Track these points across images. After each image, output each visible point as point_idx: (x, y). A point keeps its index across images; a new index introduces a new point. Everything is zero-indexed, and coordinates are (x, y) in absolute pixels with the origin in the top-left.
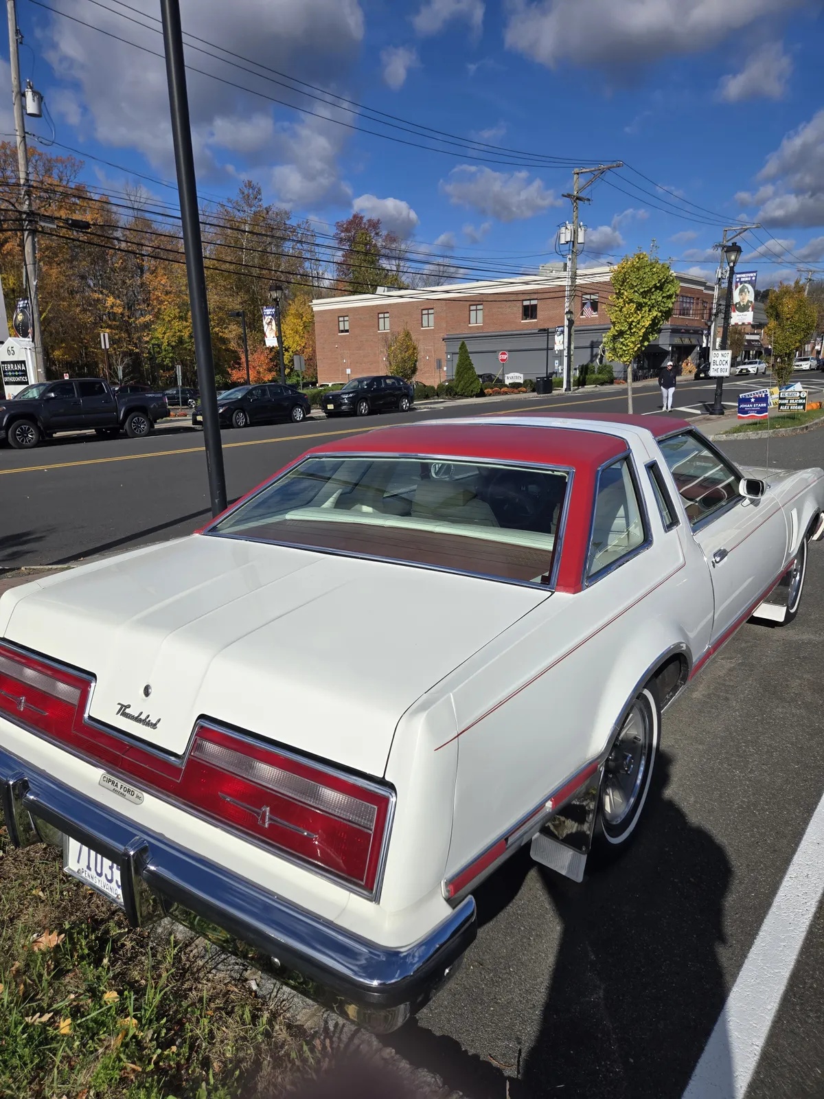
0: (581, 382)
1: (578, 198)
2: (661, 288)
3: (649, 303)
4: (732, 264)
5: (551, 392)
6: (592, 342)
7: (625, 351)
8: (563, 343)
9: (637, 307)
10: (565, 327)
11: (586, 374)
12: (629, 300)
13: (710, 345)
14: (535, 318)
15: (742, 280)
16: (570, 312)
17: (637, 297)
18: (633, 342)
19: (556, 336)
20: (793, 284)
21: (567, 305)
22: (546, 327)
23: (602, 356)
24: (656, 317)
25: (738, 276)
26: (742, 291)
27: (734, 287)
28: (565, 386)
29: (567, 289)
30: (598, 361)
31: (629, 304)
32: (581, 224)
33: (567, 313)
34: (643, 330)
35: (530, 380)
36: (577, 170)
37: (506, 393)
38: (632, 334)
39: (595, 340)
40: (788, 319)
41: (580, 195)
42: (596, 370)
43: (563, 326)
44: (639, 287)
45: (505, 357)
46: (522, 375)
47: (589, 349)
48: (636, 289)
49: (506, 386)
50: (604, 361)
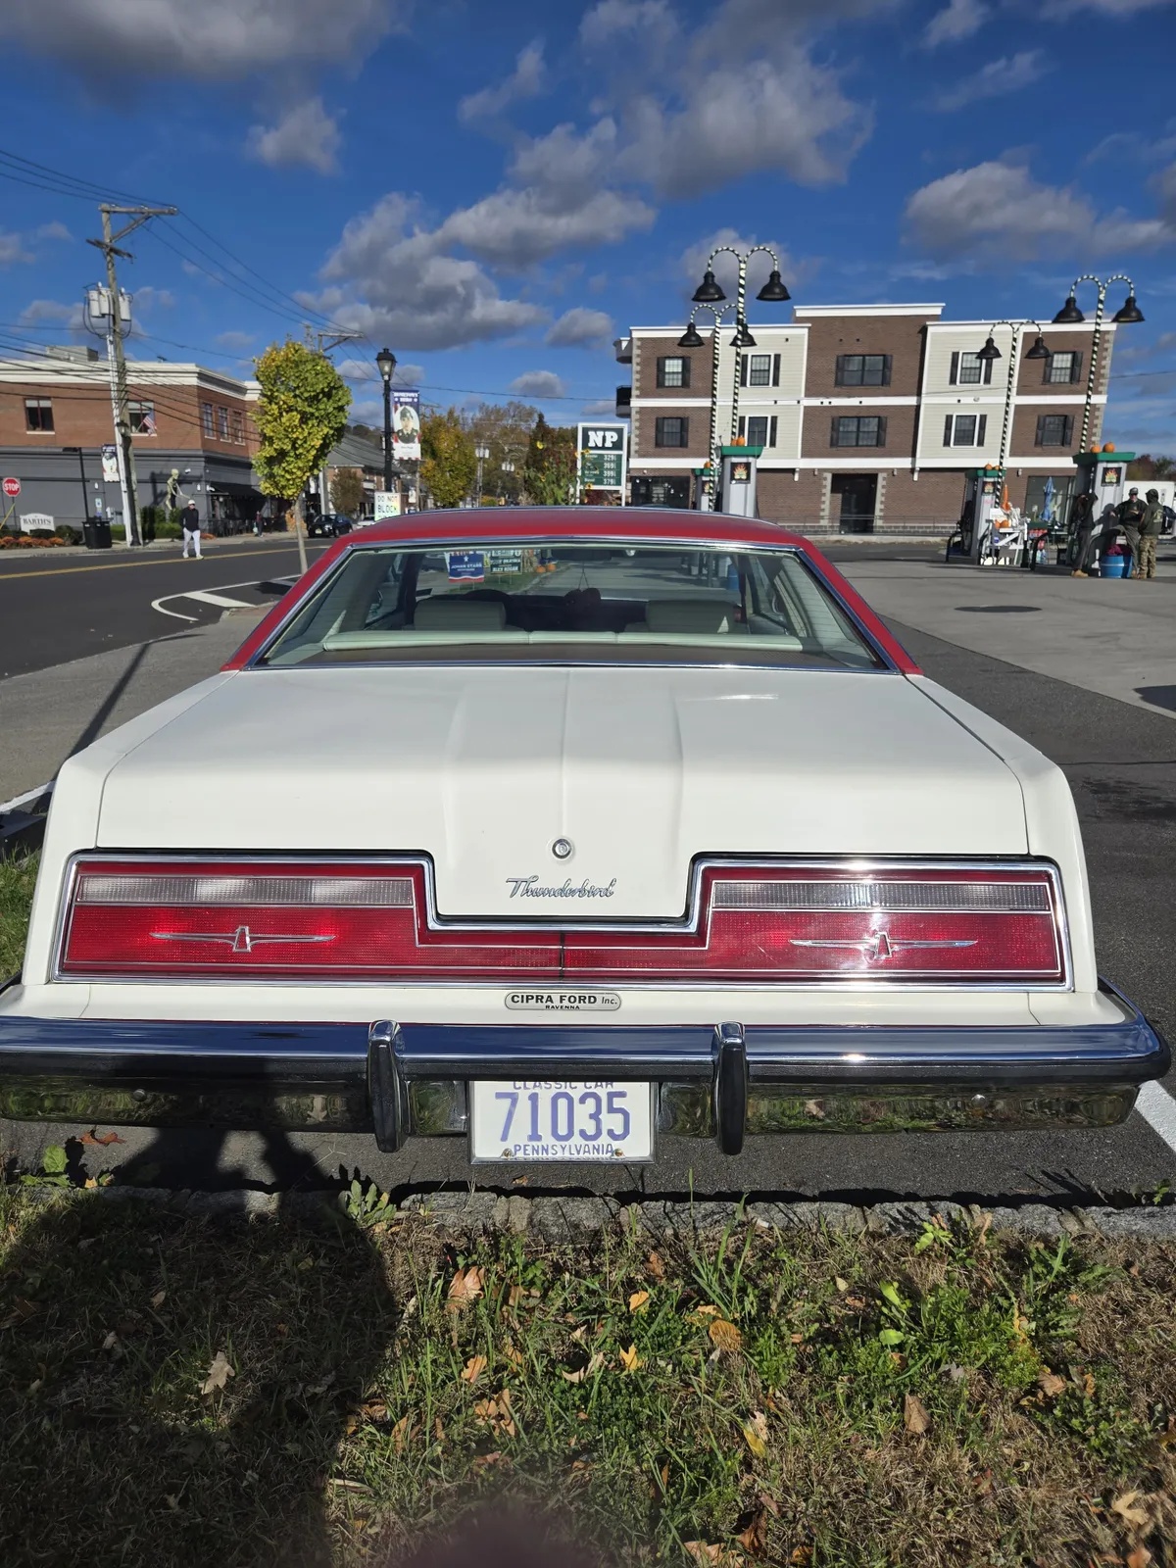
0: (149, 535)
1: (112, 250)
2: (329, 396)
3: (317, 414)
4: (386, 377)
5: (110, 546)
6: (153, 474)
7: (288, 480)
8: (118, 470)
9: (301, 418)
10: (118, 447)
11: (153, 521)
12: (289, 407)
13: (321, 491)
14: (50, 427)
15: (402, 400)
16: (121, 424)
17: (301, 405)
18: (299, 468)
19: (104, 460)
20: (445, 414)
21: (116, 412)
22: (77, 446)
23: (173, 497)
24: (326, 435)
25: (396, 394)
26: (403, 415)
27: (393, 409)
28: (129, 537)
29: (113, 387)
30: (168, 503)
31: (287, 412)
32: (123, 290)
33: (118, 425)
34: (314, 452)
35: (68, 527)
36: (105, 206)
37: (29, 545)
38: (298, 457)
39: (157, 471)
40: (447, 459)
41: (117, 246)
42: (167, 517)
43: (115, 445)
44: (302, 389)
45: (15, 487)
46: (51, 518)
47: (150, 485)
48: (297, 392)
49: (25, 534)
50: (177, 503)
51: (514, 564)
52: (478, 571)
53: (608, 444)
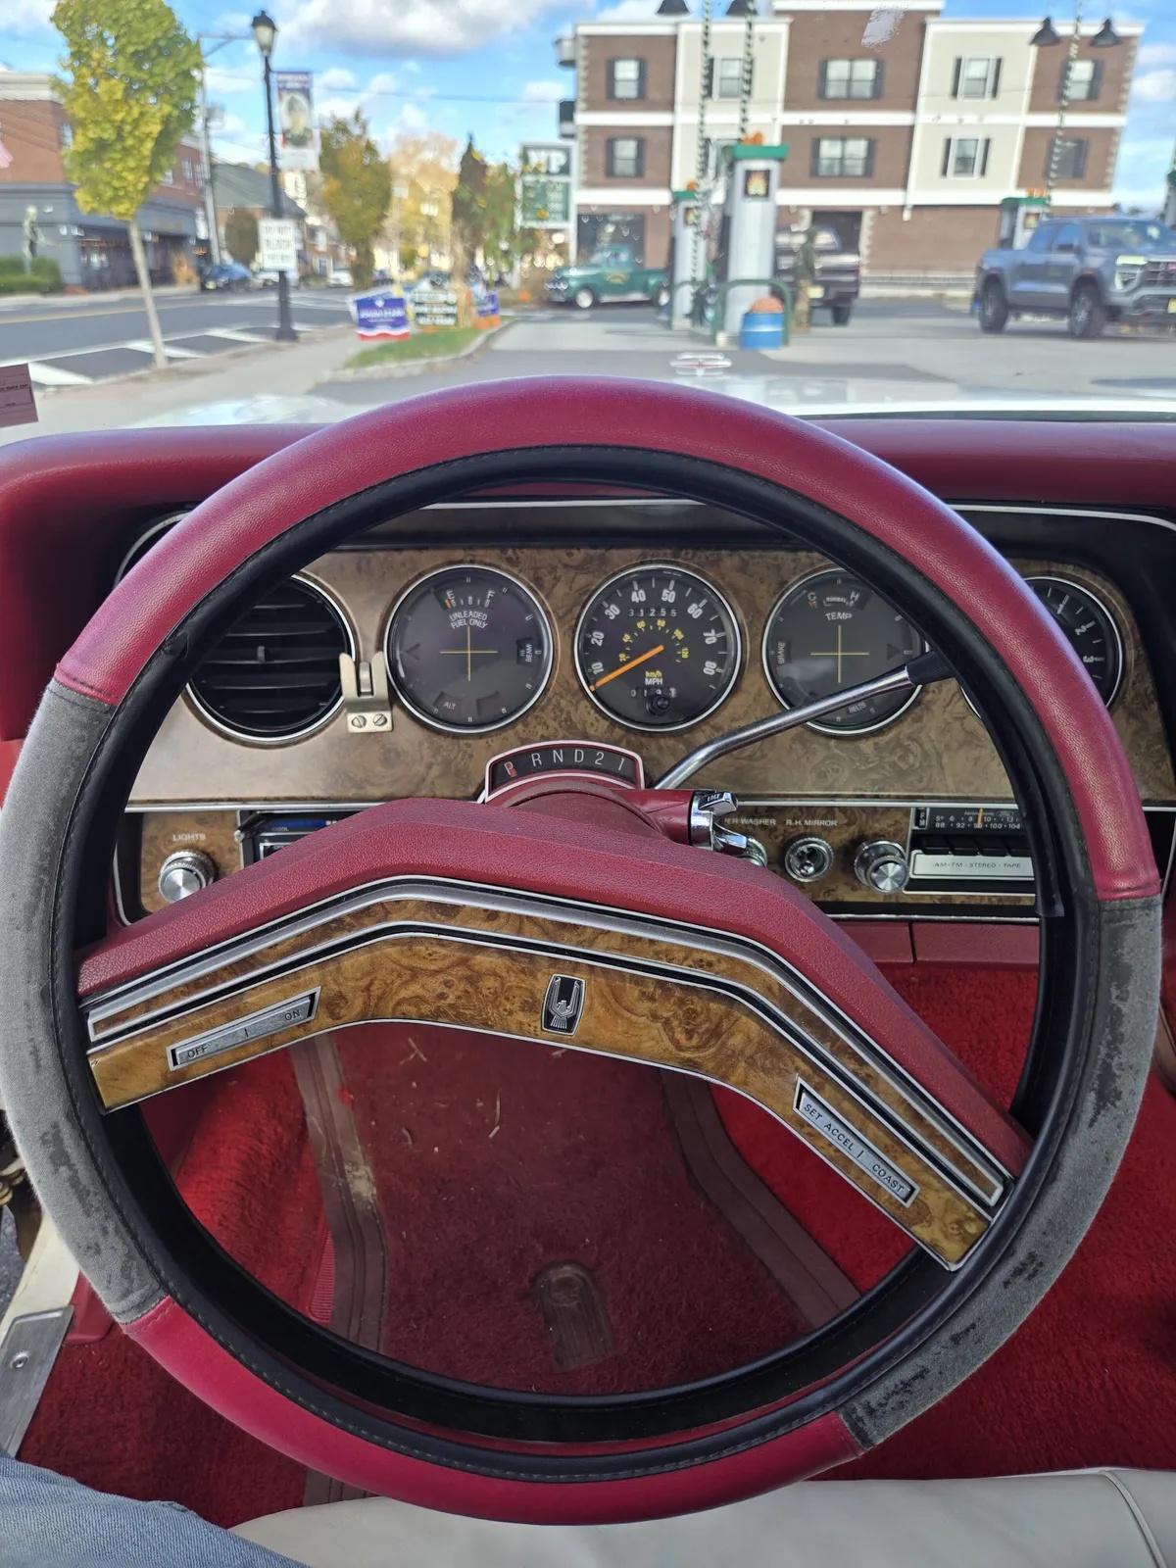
2: (165, 52)
4: (266, 53)
7: (117, 190)
9: (127, 89)
12: (107, 71)
17: (125, 67)
18: (131, 170)
23: (33, 243)
25: (280, 78)
31: (105, 79)
38: (127, 151)
50: (39, 251)
51: (447, 315)
52: (399, 322)
53: (554, 168)
